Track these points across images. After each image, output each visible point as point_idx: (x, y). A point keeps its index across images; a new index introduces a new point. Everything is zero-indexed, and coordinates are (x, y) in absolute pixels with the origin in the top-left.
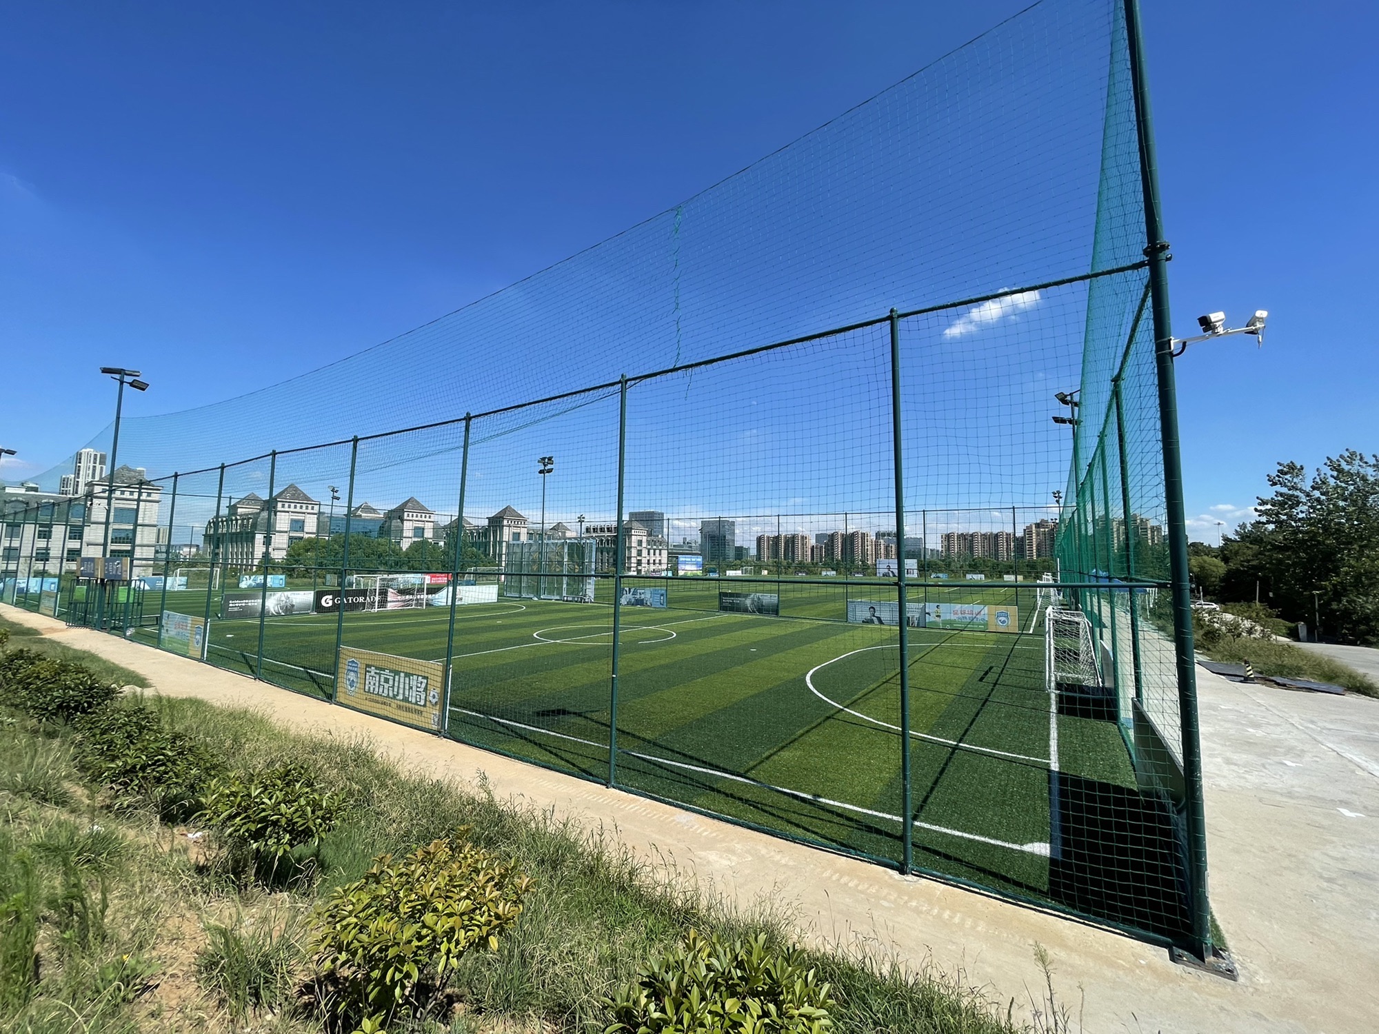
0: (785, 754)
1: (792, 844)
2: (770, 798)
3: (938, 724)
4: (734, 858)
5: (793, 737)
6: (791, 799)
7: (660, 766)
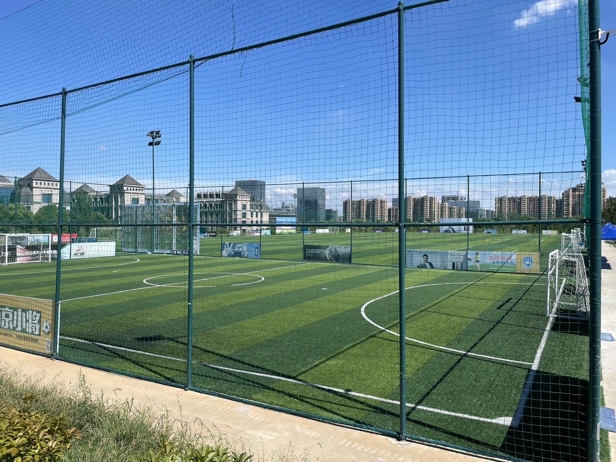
0: (332, 362)
1: (322, 423)
2: (311, 393)
3: (455, 340)
4: (275, 434)
5: (340, 350)
6: (327, 393)
7: (230, 373)
